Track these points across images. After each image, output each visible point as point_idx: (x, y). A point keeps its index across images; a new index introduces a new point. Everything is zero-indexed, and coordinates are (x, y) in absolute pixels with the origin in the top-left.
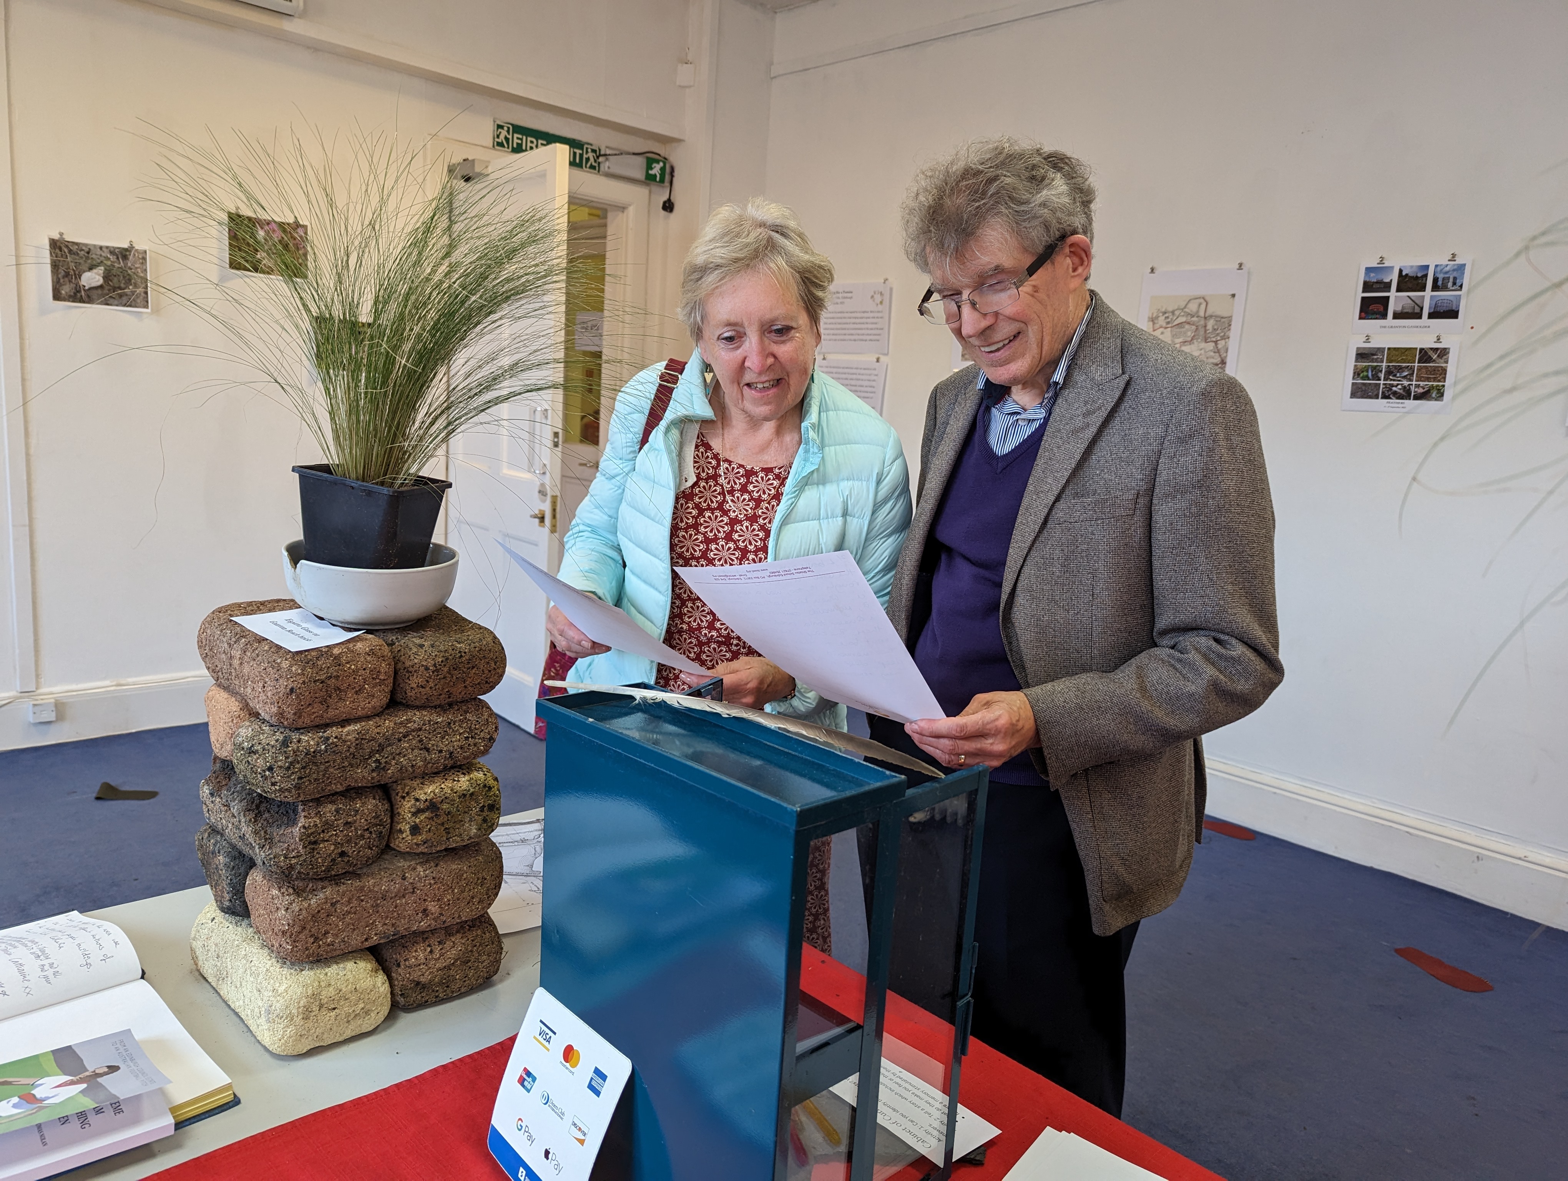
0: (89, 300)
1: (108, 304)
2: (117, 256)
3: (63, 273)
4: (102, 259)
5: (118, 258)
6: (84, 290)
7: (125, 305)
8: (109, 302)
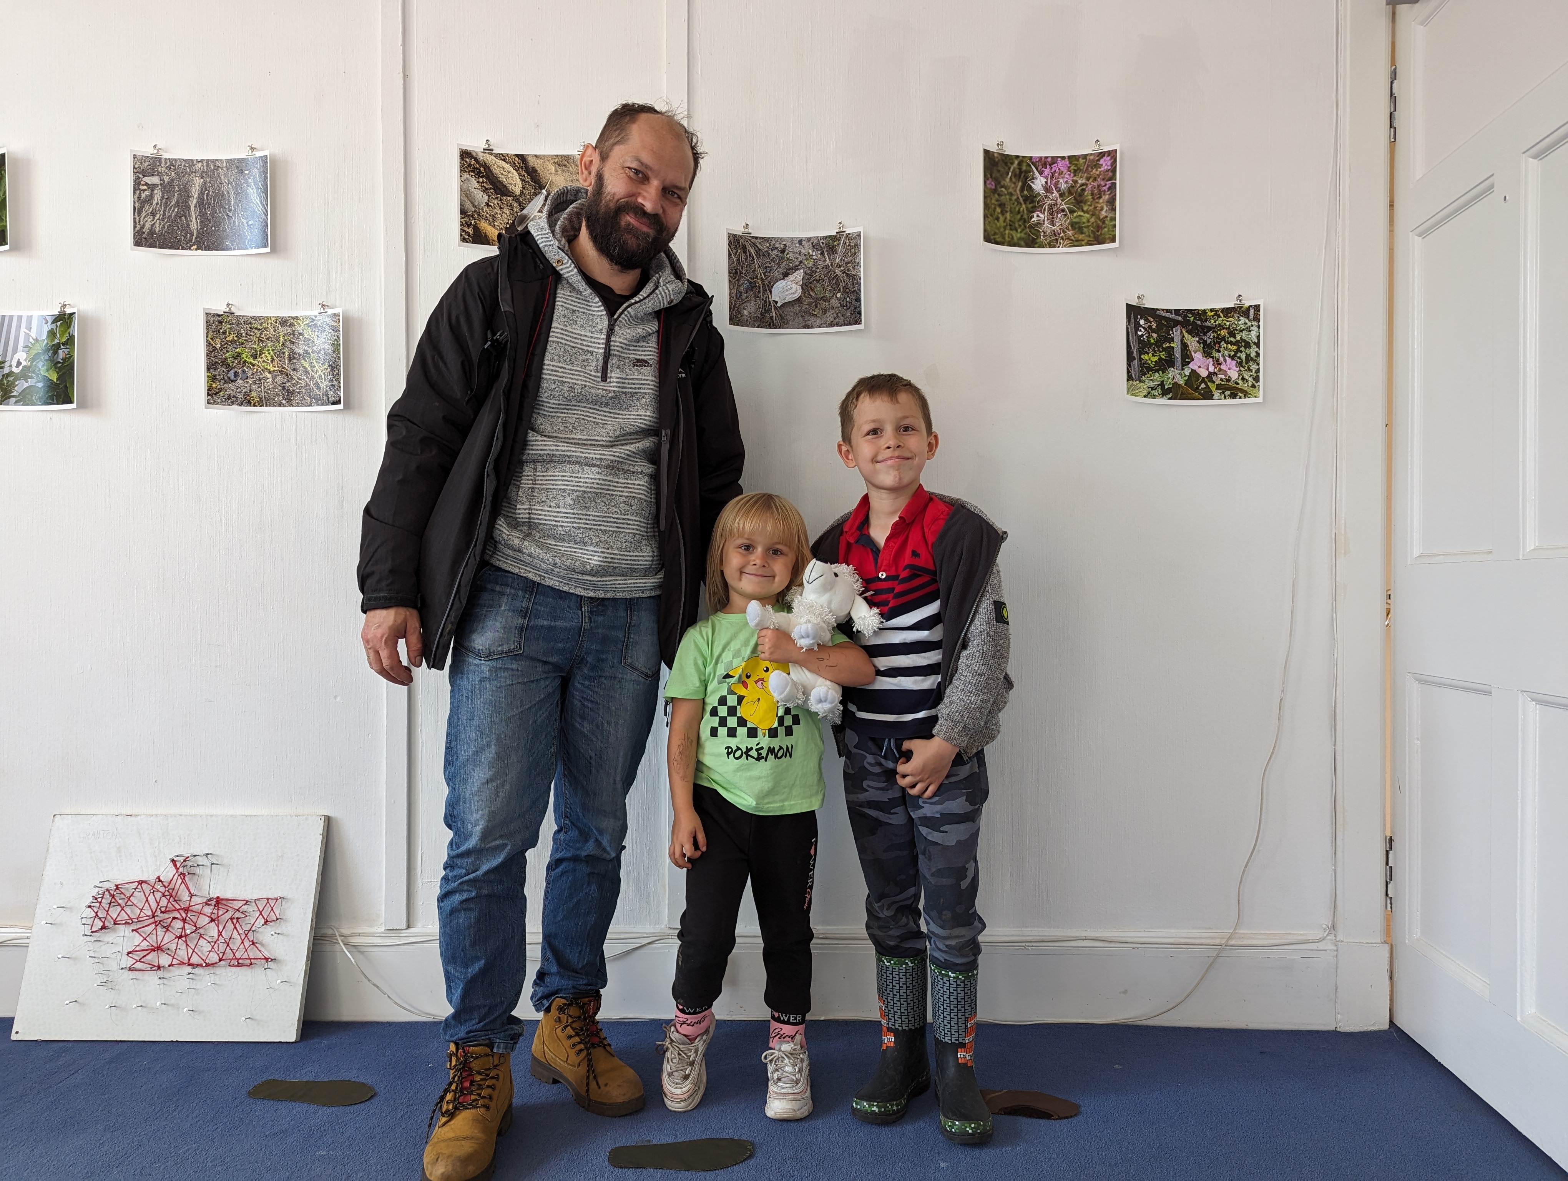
0: (781, 323)
1: (807, 327)
2: (822, 249)
3: (746, 285)
4: (800, 258)
5: (822, 254)
6: (776, 308)
7: (831, 325)
8: (809, 323)
